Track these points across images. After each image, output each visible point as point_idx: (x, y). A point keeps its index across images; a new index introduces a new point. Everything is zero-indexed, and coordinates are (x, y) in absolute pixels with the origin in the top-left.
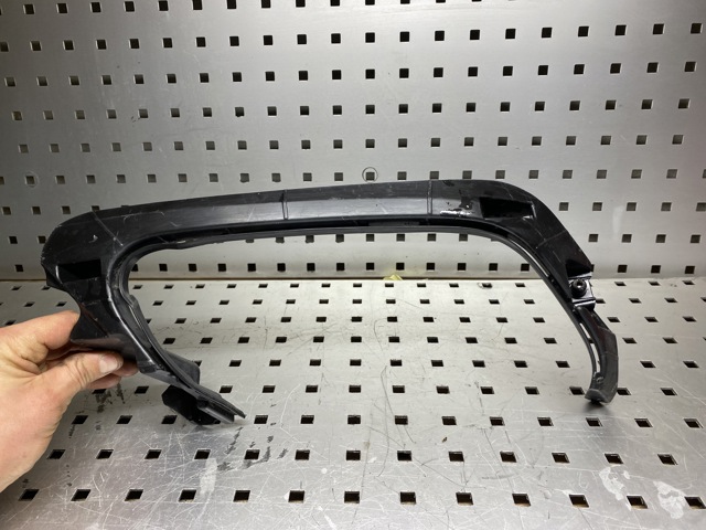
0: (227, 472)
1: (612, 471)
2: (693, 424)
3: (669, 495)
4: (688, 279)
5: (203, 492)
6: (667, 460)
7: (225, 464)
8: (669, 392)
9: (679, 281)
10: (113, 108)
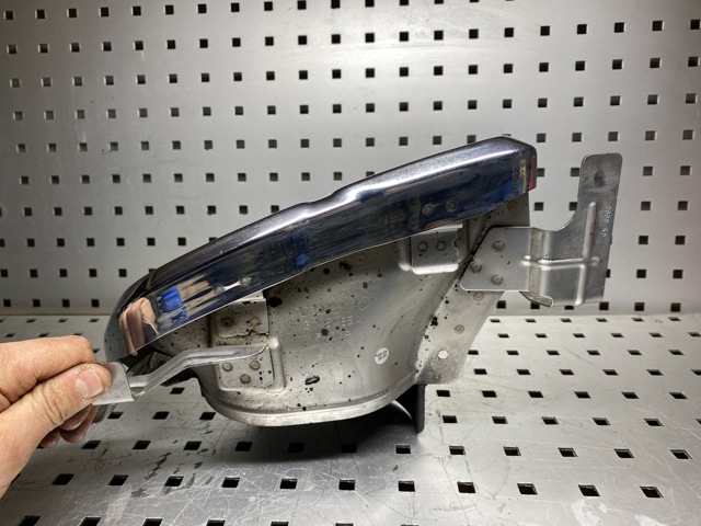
0: (141, 498)
1: (587, 503)
2: (681, 455)
4: (675, 315)
5: (107, 520)
6: (652, 493)
7: (141, 490)
8: (653, 423)
9: (665, 318)
10: (84, 141)
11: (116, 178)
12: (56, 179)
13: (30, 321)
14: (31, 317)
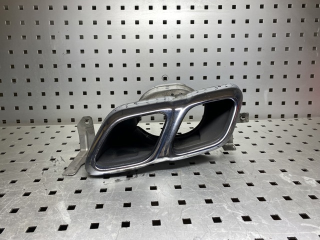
0: (120, 182)
2: (311, 160)
3: (309, 180)
4: (296, 118)
5: (110, 189)
6: (305, 170)
8: (299, 151)
10: (54, 49)
12: (41, 66)
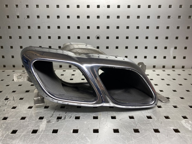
1: (185, 121)
5: (40, 130)
7: (49, 121)
9: (191, 70)
10: (18, 15)
11: (29, 27)
12: (9, 27)
13: (3, 71)
14: (3, 70)
